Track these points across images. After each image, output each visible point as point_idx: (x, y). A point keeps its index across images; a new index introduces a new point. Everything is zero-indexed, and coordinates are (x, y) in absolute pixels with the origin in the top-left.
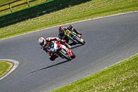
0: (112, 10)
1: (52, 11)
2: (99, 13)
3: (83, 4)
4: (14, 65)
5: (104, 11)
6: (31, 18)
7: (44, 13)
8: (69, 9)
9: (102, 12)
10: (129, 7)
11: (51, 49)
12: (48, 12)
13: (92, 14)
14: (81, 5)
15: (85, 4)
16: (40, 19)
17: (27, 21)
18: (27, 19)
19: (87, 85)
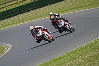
0: (79, 7)
1: (36, 9)
2: (70, 9)
3: (58, 4)
4: (9, 47)
6: (21, 13)
7: (30, 10)
8: (48, 7)
10: (91, 5)
11: (38, 35)
12: (33, 10)
13: (64, 11)
15: (60, 3)
16: (27, 14)
17: (18, 16)
18: (18, 15)
19: (61, 62)
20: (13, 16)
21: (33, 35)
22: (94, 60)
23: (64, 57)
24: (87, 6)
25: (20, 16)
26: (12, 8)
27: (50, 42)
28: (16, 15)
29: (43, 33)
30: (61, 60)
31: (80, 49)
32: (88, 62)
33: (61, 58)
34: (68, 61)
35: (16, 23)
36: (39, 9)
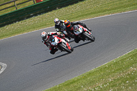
0: (99, 12)
1: (40, 14)
2: (86, 15)
3: (70, 7)
5: (92, 13)
6: (19, 20)
7: (32, 16)
8: (56, 11)
9: (89, 14)
11: (52, 43)
12: (36, 15)
13: (79, 16)
14: (69, 7)
15: (73, 6)
16: (28, 22)
17: (15, 24)
18: (15, 22)
19: (75, 87)
20: (8, 24)
21: (45, 43)
22: (120, 84)
23: (78, 80)
24: (110, 10)
25: (17, 25)
26: (7, 13)
27: (70, 52)
28: (12, 23)
29: (59, 40)
30: (75, 84)
31: (101, 70)
32: (112, 87)
33: (74, 82)
34: (84, 86)
35: (13, 34)
36: (44, 14)
